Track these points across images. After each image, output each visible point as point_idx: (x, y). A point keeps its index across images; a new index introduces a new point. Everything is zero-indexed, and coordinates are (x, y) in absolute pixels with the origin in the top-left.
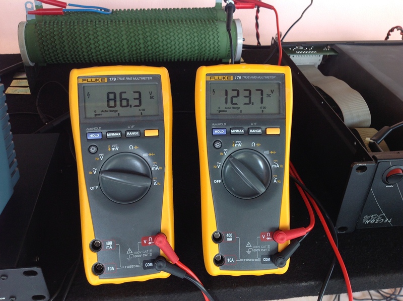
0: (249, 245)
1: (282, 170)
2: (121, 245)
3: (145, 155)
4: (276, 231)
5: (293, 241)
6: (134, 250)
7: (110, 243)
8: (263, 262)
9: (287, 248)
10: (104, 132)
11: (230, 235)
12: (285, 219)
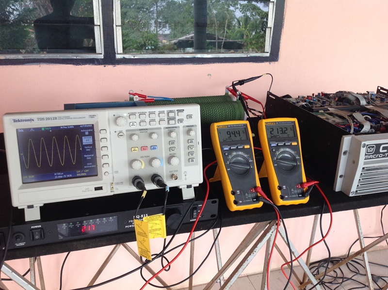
0: (292, 190)
1: (300, 159)
2: (243, 192)
3: (246, 156)
4: (302, 184)
5: (309, 187)
6: (248, 194)
7: (238, 191)
8: (299, 197)
9: (307, 191)
10: (229, 147)
11: (284, 186)
12: (304, 179)
